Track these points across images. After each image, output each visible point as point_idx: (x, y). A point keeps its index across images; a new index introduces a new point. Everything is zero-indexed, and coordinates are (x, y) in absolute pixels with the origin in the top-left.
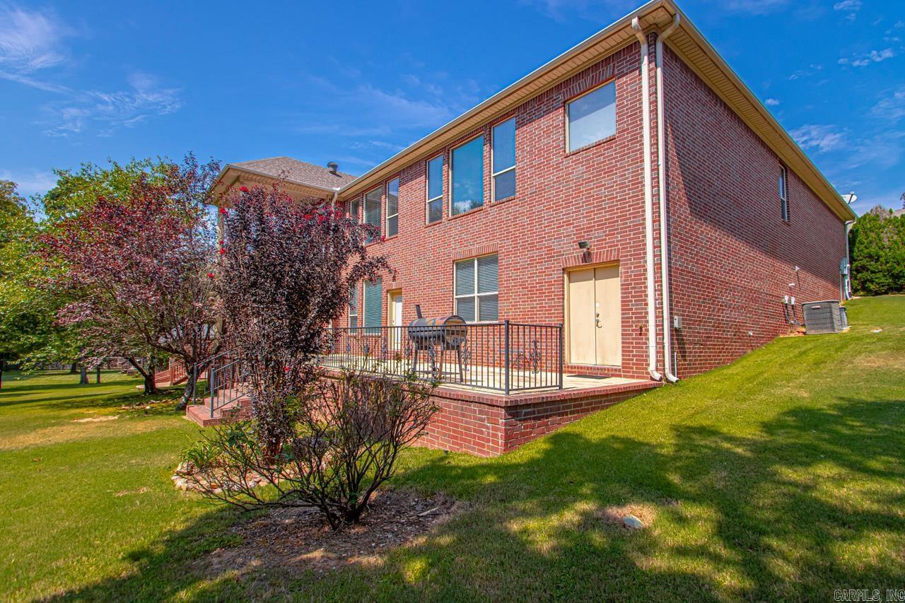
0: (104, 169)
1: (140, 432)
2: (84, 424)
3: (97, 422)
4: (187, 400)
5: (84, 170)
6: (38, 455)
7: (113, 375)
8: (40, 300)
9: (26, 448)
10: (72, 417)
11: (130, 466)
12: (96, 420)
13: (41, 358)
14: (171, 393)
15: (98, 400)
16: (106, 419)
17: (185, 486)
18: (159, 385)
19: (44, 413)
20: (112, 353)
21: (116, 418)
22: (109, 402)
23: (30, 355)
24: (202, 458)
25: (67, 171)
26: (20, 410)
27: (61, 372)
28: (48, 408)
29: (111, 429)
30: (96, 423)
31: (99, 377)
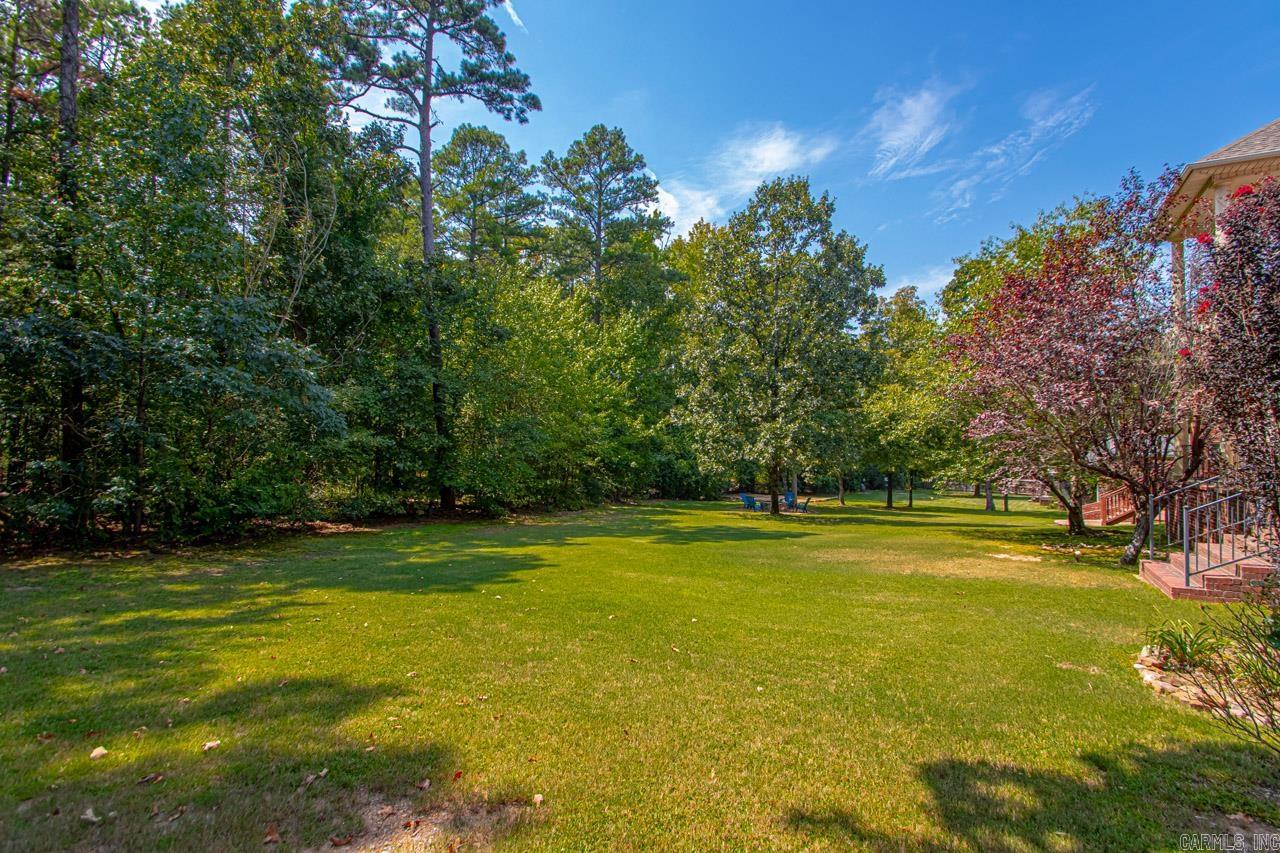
0: (1006, 239)
1: (1075, 586)
2: (1001, 560)
3: (1016, 561)
4: (1138, 551)
5: (984, 249)
6: (960, 588)
7: (1022, 502)
8: (947, 410)
9: (947, 577)
10: (988, 549)
11: (1069, 629)
12: (1014, 558)
13: (952, 476)
14: (1108, 536)
15: (1010, 532)
16: (1025, 560)
17: (1158, 685)
18: (1087, 523)
19: (959, 540)
20: (1029, 474)
21: (1038, 559)
22: (1025, 537)
23: (942, 473)
24: (1183, 649)
25: (966, 256)
26: (932, 533)
27: (965, 493)
28: (958, 535)
29: (1036, 573)
30: (1014, 563)
31: (1006, 504)
